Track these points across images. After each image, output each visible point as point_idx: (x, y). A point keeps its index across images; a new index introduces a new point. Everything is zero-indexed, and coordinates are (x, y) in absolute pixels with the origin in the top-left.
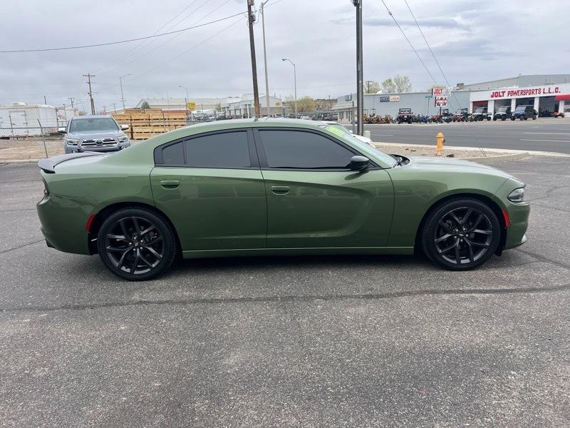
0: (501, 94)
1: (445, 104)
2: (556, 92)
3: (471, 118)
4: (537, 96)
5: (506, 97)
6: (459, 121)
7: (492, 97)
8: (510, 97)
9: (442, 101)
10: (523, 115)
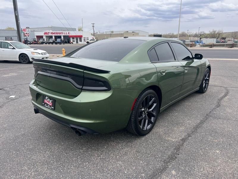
0: (48, 33)
1: (28, 36)
2: (69, 34)
3: (40, 43)
4: (62, 35)
5: (50, 35)
6: (34, 44)
7: (44, 34)
8: (52, 35)
9: (27, 35)
10: (60, 42)
